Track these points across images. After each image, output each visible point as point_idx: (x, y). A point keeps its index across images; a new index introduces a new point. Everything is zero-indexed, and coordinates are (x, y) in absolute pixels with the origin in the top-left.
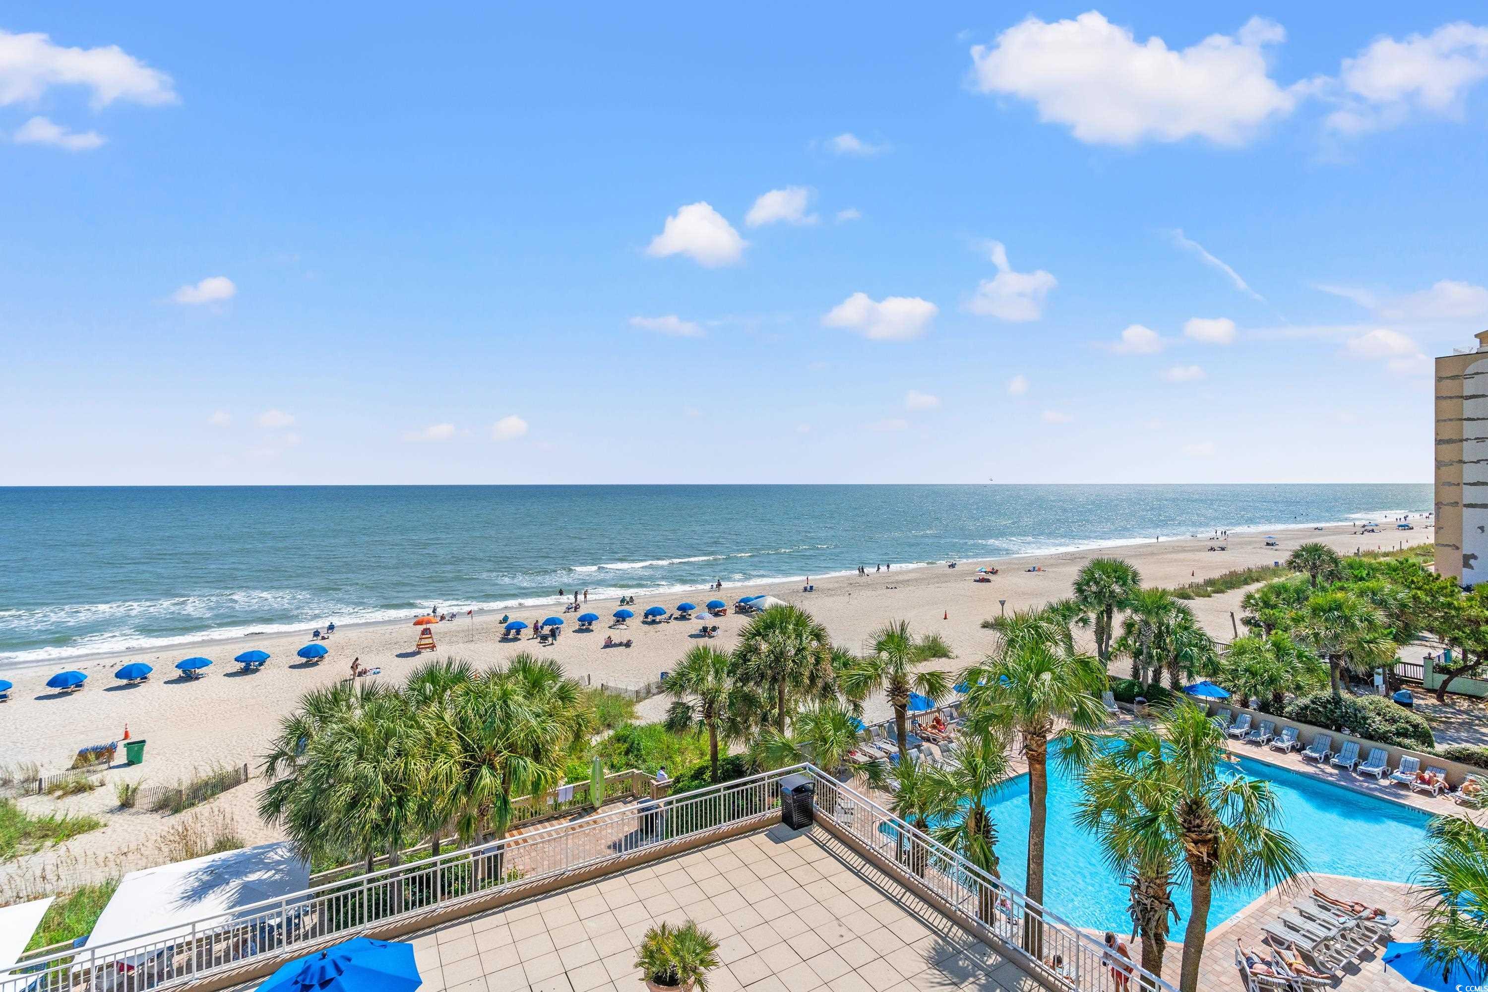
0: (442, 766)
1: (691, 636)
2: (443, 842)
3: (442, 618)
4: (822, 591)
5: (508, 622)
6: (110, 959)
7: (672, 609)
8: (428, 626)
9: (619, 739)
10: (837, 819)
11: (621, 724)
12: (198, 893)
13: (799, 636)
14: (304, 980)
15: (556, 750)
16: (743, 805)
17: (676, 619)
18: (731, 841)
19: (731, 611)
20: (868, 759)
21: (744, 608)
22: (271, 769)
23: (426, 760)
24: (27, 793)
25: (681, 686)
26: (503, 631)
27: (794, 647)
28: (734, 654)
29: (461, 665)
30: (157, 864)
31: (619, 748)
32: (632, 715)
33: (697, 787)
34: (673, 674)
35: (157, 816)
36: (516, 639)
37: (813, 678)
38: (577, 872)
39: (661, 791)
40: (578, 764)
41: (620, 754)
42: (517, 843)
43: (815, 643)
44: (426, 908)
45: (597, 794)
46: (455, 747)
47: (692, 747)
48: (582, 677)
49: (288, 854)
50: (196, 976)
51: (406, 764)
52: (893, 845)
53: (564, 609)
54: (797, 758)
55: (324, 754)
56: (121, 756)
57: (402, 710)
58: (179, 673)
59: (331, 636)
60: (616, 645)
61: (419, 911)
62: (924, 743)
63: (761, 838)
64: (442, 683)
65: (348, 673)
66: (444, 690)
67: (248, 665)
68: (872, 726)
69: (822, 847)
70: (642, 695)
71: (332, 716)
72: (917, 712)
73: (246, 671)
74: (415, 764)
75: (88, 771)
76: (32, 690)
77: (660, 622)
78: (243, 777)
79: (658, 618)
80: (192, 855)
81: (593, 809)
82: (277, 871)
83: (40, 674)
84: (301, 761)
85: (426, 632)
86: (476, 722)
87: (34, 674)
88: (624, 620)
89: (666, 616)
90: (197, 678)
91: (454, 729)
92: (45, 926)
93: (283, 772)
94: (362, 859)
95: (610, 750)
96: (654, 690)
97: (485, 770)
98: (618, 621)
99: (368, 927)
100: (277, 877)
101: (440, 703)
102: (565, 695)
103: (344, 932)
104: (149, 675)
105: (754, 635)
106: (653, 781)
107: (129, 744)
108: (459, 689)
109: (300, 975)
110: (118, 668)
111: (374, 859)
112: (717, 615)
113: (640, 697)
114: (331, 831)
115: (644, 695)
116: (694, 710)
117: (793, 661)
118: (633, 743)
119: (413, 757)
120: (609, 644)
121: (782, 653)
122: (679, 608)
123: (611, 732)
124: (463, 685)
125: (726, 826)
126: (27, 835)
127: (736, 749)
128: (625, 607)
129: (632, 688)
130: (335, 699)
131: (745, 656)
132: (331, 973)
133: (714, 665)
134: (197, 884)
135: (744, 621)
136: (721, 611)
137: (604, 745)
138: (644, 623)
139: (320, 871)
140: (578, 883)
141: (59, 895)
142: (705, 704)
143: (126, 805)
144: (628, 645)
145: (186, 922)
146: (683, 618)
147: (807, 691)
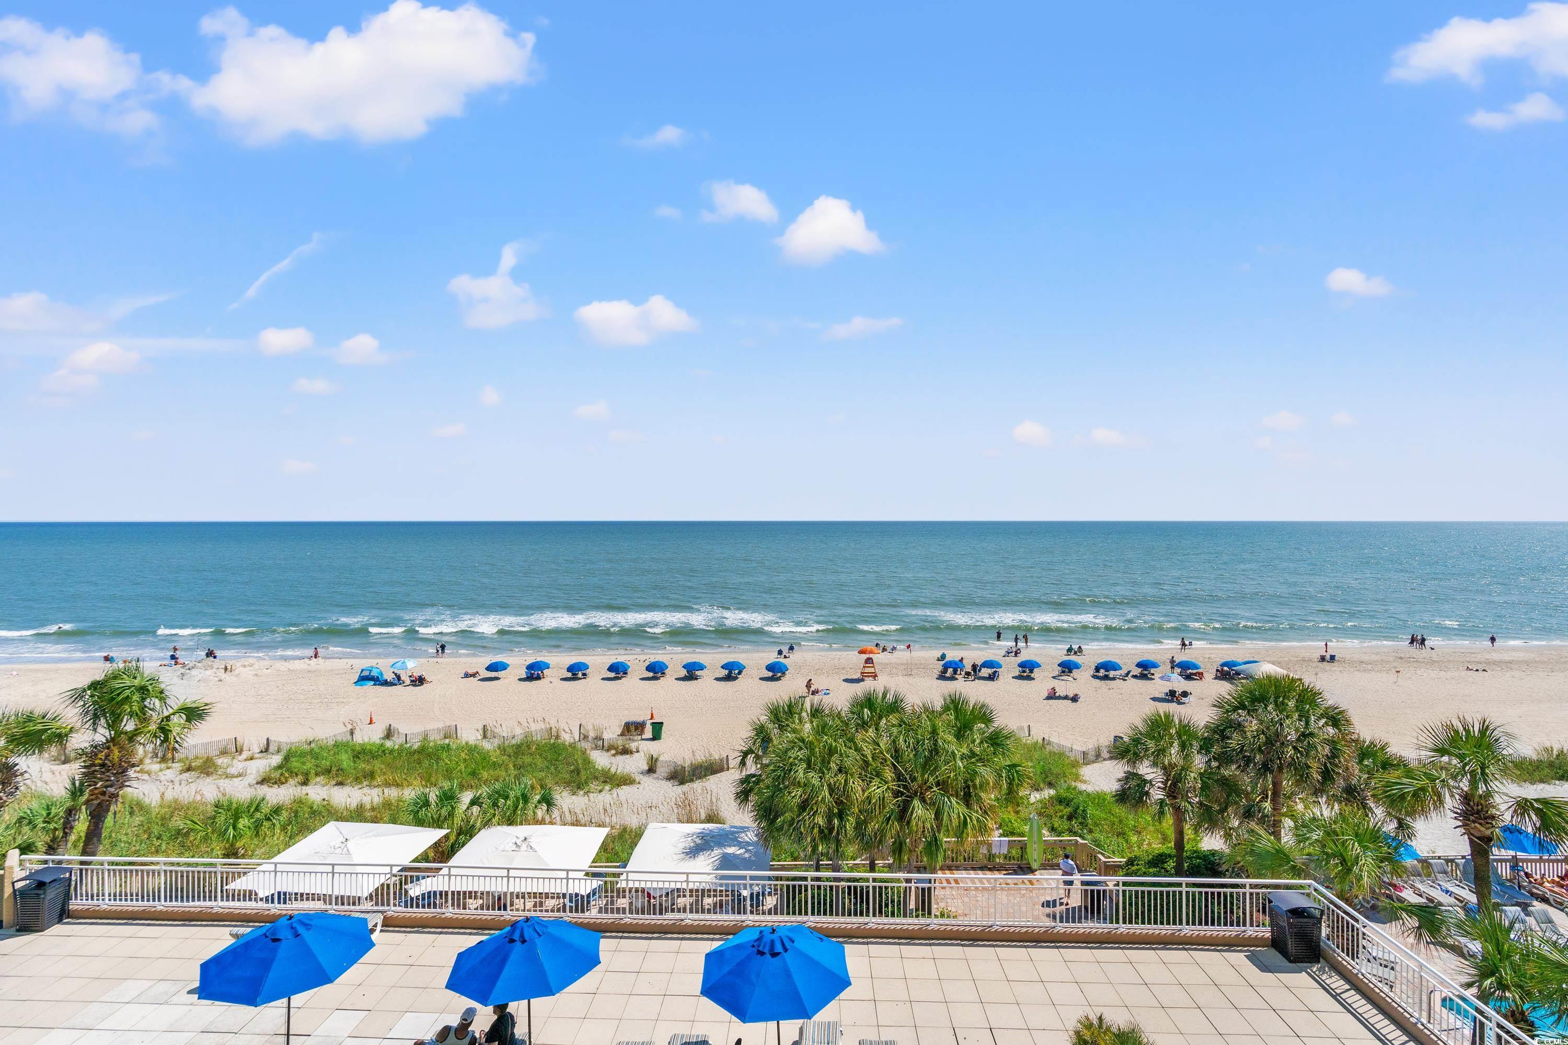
0: (877, 790)
1: (1154, 699)
2: (879, 862)
3: (884, 650)
4: (1351, 663)
5: (946, 660)
6: (637, 885)
7: (1129, 665)
8: (871, 656)
9: (1061, 801)
10: (1362, 968)
11: (1065, 786)
12: (694, 852)
13: (1304, 716)
14: (759, 946)
15: (989, 797)
16: (1219, 913)
17: (1135, 677)
18: (1195, 949)
19: (1209, 676)
20: (1424, 901)
21: (1226, 673)
22: (743, 763)
23: (863, 780)
24: (596, 748)
25: (1135, 753)
26: (941, 668)
27: (1297, 730)
28: (1206, 727)
29: (896, 697)
30: (669, 822)
31: (1061, 811)
32: (1077, 778)
33: (1155, 875)
34: (1126, 739)
35: (669, 784)
36: (952, 678)
37: (1327, 775)
38: (1006, 929)
39: (1111, 869)
40: (1014, 818)
41: (1062, 817)
42: (948, 881)
43: (1331, 730)
44: (860, 920)
45: (1035, 855)
46: (889, 774)
47: (1151, 828)
48: (1021, 728)
49: (755, 838)
50: (689, 917)
51: (846, 781)
52: (1468, 1032)
53: (1003, 652)
54: (1297, 872)
55: (780, 757)
56: (648, 733)
57: (843, 730)
58: (684, 673)
59: (791, 656)
60: (1059, 698)
61: (853, 919)
62: (1535, 903)
63: (1239, 958)
64: (878, 711)
65: (803, 691)
66: (880, 718)
67: (730, 672)
68: (1433, 858)
69: (1334, 997)
70: (1091, 756)
71: (788, 725)
72: (1521, 855)
73: (729, 678)
74: (853, 783)
75: (630, 739)
76: (600, 672)
77: (1114, 679)
78: (726, 766)
79: (1112, 674)
80: (690, 821)
81: (1031, 871)
82: (747, 851)
83: (604, 661)
84: (765, 761)
85: (869, 661)
86: (909, 754)
87: (600, 661)
88: (1070, 672)
89: (1123, 672)
90: (696, 679)
91: (888, 756)
92: (604, 847)
93: (752, 768)
94: (810, 860)
95: (1051, 811)
96: (1105, 754)
97: (916, 803)
98: (1063, 672)
99: (812, 920)
100: (747, 855)
101: (876, 729)
102: (997, 740)
103: (792, 918)
104: (666, 671)
105: (1235, 709)
106: (1100, 856)
107: (653, 723)
108: (893, 719)
109: (755, 941)
110: (647, 663)
111: (821, 863)
112: (1189, 677)
113: (1089, 758)
114: (786, 827)
115: (1093, 758)
116: (1152, 785)
117: (1295, 748)
118: (1078, 808)
119: (852, 775)
120: (1052, 696)
121: (1277, 735)
122: (1139, 665)
123: (1052, 792)
124: (897, 715)
125: (1187, 930)
126: (596, 778)
127: (1212, 842)
128: (1073, 658)
129: (1079, 747)
130: (790, 711)
131: (1223, 731)
132: (779, 948)
133: (1180, 737)
134: (692, 844)
135: (1224, 689)
136: (1195, 674)
137: (1043, 803)
138: (1094, 677)
139: (779, 861)
140: (1008, 941)
141: (612, 827)
142: (1167, 780)
143: (651, 770)
144: (1075, 699)
145: (683, 871)
146: (1143, 677)
147: (1317, 792)
